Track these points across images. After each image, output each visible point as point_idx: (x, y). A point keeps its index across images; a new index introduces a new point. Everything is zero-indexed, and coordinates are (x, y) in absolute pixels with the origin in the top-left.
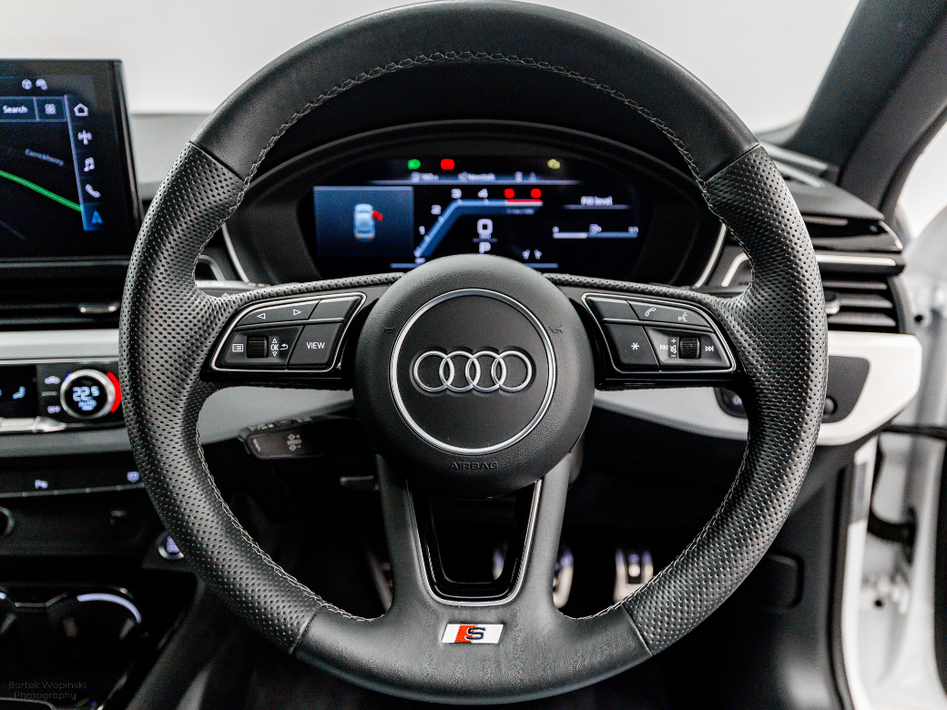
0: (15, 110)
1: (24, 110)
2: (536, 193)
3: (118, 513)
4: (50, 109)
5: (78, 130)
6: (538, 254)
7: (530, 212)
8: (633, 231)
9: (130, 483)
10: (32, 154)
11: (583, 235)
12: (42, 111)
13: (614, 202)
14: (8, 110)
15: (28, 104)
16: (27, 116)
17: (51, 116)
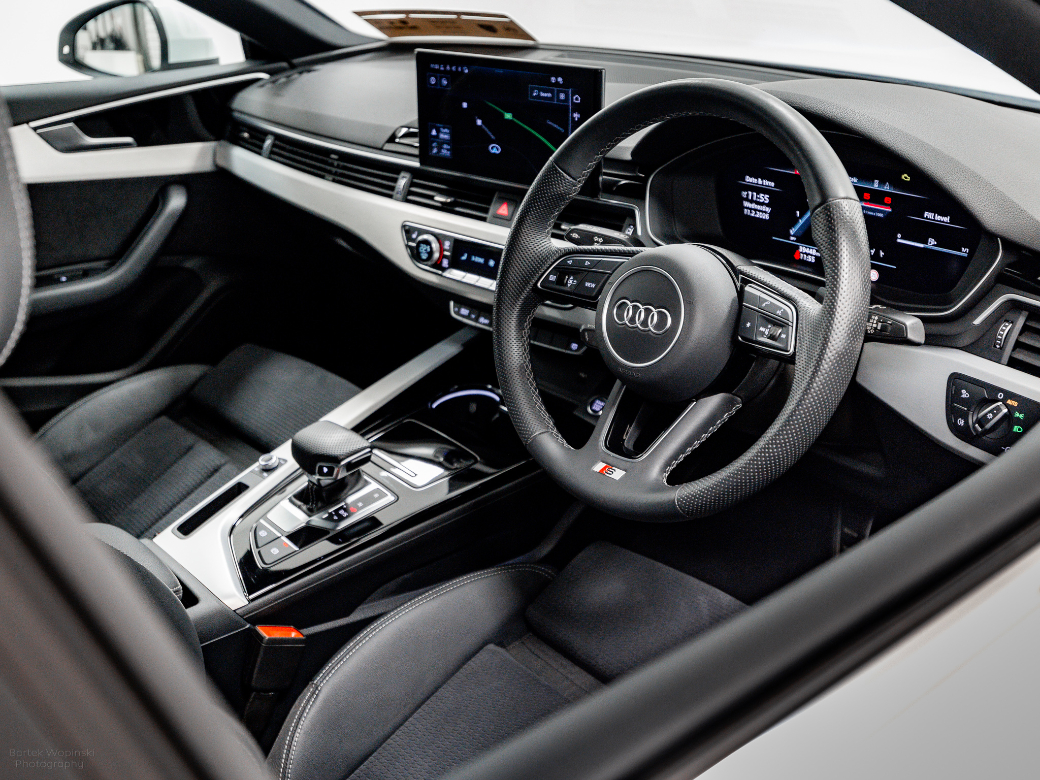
0: (545, 95)
1: (549, 95)
2: (888, 200)
3: (583, 375)
4: (562, 96)
5: (573, 112)
6: (882, 254)
7: (881, 215)
8: (965, 252)
9: (571, 350)
10: (550, 123)
11: (922, 246)
12: (558, 96)
13: (951, 222)
14: (542, 94)
15: (552, 92)
16: (551, 99)
17: (562, 101)
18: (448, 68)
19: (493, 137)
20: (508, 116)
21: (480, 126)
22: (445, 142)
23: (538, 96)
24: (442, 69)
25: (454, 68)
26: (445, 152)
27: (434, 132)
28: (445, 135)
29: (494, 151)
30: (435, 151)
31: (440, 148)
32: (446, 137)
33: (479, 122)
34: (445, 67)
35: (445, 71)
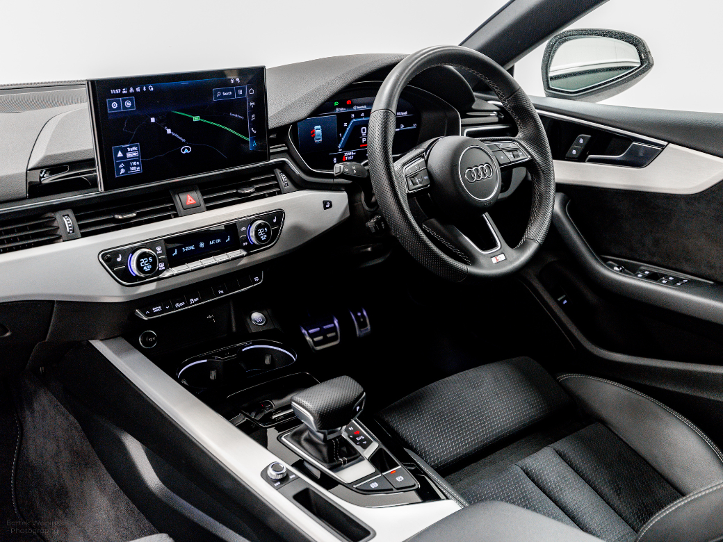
0: (227, 94)
1: (230, 93)
4: (240, 92)
5: (249, 102)
8: (415, 125)
10: (232, 115)
12: (237, 93)
13: (407, 113)
14: (225, 94)
15: (232, 90)
16: (233, 95)
17: (241, 95)
18: (132, 90)
19: (183, 140)
20: (196, 119)
21: (171, 134)
22: (133, 159)
23: (222, 96)
24: (125, 92)
25: (138, 89)
26: (135, 169)
27: (120, 154)
28: (133, 153)
29: (186, 151)
30: (123, 171)
31: (127, 167)
32: (135, 154)
33: (169, 131)
34: (128, 90)
35: (129, 94)
